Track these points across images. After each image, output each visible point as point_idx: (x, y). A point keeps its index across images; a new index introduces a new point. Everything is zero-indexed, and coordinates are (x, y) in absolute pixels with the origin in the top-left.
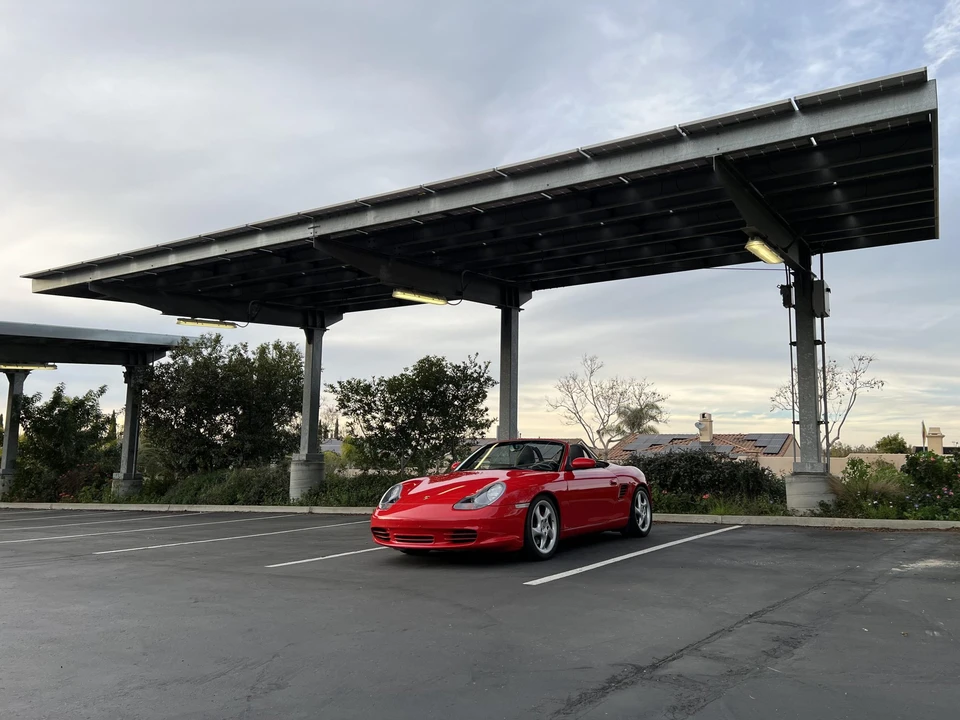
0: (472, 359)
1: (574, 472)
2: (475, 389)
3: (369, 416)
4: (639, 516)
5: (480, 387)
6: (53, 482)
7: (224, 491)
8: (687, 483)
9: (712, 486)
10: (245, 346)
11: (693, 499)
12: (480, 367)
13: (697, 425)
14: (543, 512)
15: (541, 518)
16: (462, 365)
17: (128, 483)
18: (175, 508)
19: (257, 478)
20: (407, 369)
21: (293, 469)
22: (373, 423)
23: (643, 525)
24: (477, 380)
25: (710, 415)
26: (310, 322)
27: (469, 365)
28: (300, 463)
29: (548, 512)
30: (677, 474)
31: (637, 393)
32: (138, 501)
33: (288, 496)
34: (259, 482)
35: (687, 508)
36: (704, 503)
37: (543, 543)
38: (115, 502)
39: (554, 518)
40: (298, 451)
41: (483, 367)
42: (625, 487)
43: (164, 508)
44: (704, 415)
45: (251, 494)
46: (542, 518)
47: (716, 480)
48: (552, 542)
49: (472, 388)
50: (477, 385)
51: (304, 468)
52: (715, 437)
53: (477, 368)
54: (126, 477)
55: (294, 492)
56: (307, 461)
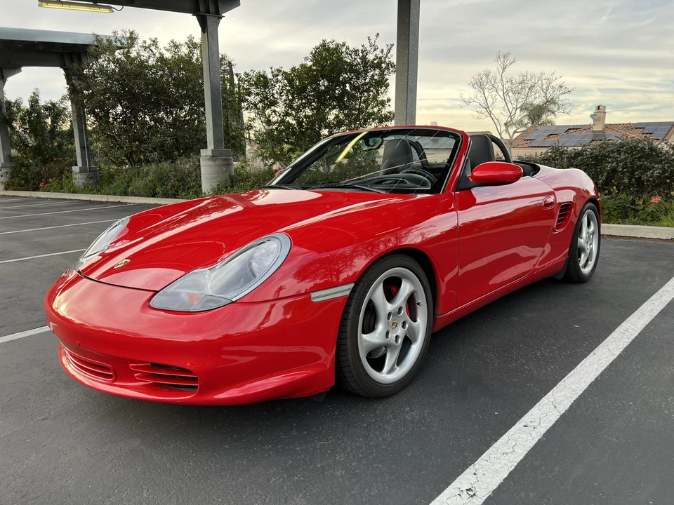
0: (372, 41)
1: (475, 191)
2: (376, 77)
3: (268, 112)
4: (581, 250)
5: (382, 74)
6: (38, 174)
7: (147, 185)
8: (626, 181)
9: (661, 185)
10: (155, 42)
11: (633, 202)
12: (382, 51)
13: (592, 116)
14: (390, 296)
15: (385, 307)
16: (360, 48)
17: (84, 176)
18: (112, 199)
19: (174, 173)
20: (306, 58)
21: (202, 163)
22: (274, 118)
23: (585, 265)
24: (378, 66)
25: (605, 107)
26: (202, 9)
27: (368, 48)
28: (206, 158)
29: (406, 289)
30: (614, 170)
31: (544, 87)
32: (91, 191)
33: (201, 190)
34: (175, 176)
35: (625, 214)
36: (650, 209)
37: (389, 361)
38: (74, 192)
39: (421, 299)
40: (205, 147)
41: (385, 52)
42: (566, 207)
43: (103, 198)
44: (599, 107)
45: (169, 187)
46: (390, 307)
47: (667, 178)
48: (415, 350)
49: (373, 76)
50: (377, 71)
51: (211, 163)
52: (607, 127)
53: (378, 52)
54: (82, 171)
55: (206, 186)
56: (213, 156)
